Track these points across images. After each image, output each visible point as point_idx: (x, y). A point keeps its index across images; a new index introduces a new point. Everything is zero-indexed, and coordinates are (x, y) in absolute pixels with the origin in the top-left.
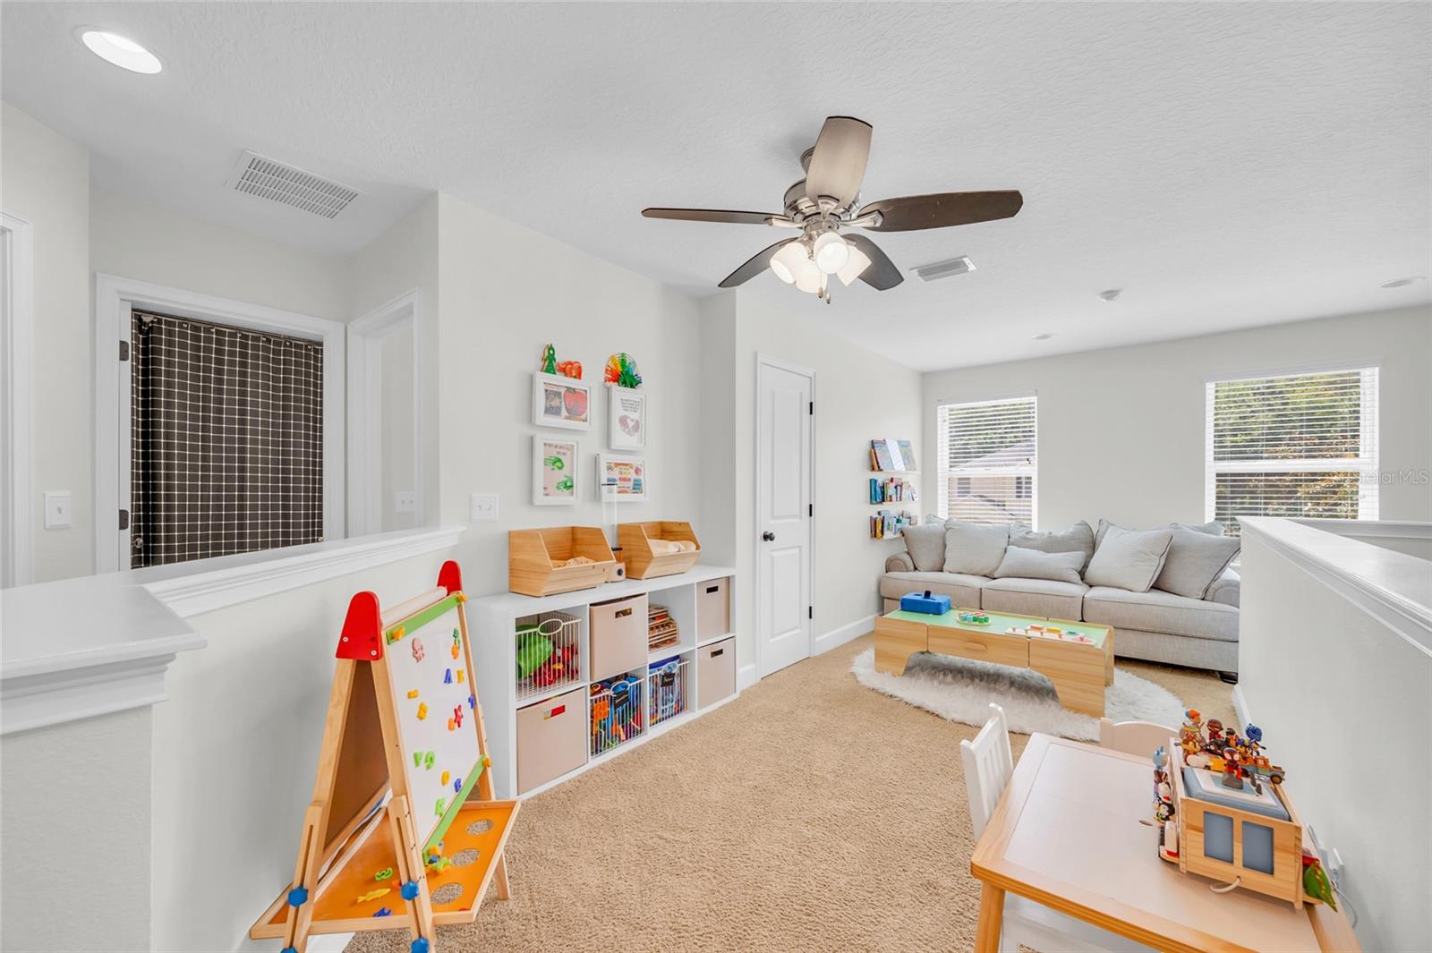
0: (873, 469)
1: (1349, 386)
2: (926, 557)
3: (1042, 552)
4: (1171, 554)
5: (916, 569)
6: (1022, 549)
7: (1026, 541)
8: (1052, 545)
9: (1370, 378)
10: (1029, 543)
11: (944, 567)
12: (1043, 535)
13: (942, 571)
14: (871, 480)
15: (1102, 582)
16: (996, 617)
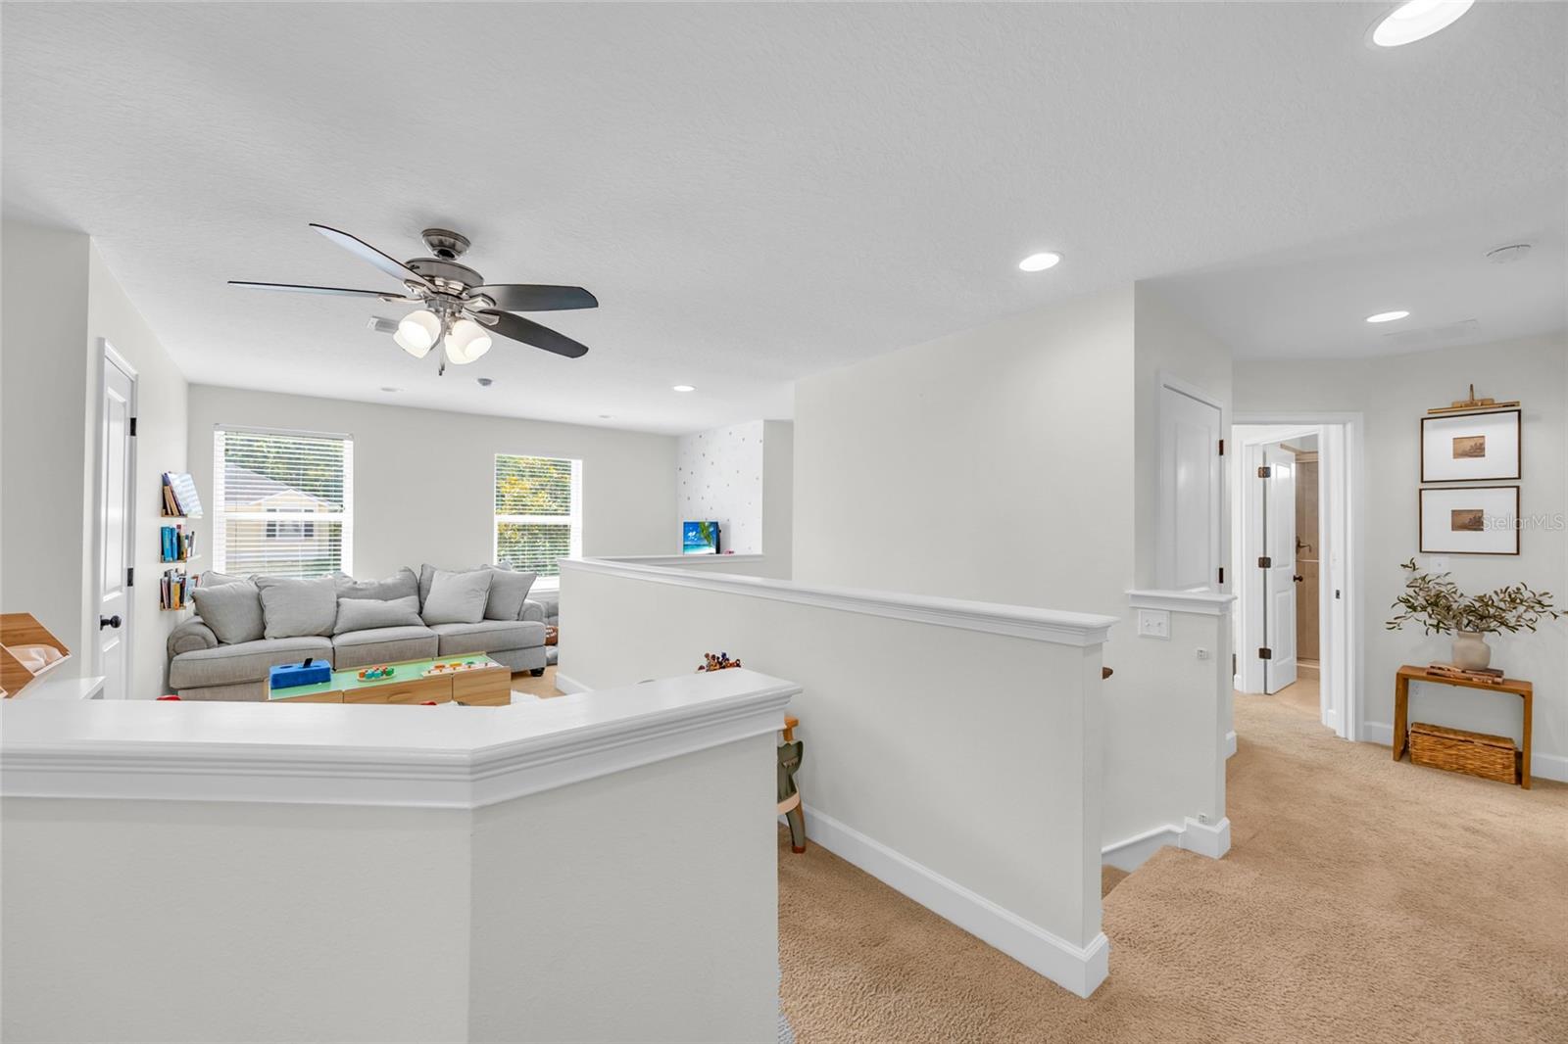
0: (167, 513)
1: (565, 469)
2: (236, 624)
3: (380, 601)
4: (492, 590)
5: (220, 642)
6: (357, 600)
7: (354, 592)
8: (385, 593)
9: (577, 467)
10: (360, 593)
11: (266, 633)
12: (374, 583)
13: (263, 638)
14: (162, 529)
15: (441, 620)
16: (401, 667)
